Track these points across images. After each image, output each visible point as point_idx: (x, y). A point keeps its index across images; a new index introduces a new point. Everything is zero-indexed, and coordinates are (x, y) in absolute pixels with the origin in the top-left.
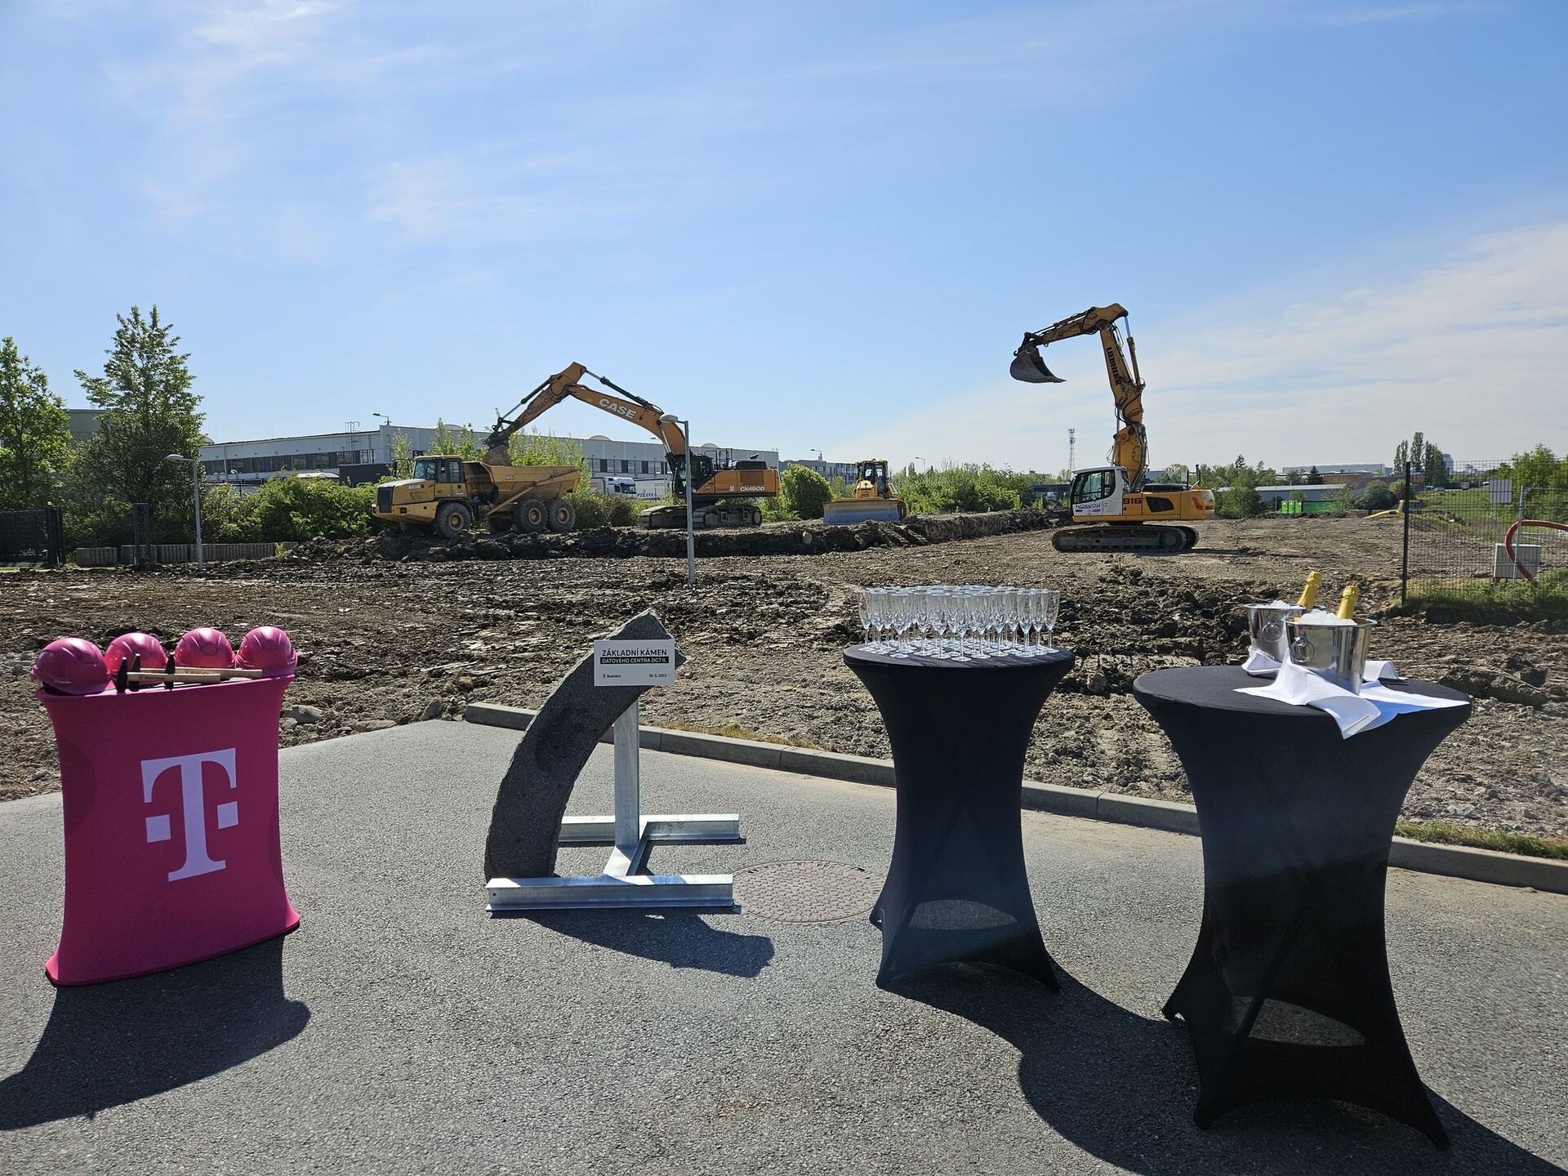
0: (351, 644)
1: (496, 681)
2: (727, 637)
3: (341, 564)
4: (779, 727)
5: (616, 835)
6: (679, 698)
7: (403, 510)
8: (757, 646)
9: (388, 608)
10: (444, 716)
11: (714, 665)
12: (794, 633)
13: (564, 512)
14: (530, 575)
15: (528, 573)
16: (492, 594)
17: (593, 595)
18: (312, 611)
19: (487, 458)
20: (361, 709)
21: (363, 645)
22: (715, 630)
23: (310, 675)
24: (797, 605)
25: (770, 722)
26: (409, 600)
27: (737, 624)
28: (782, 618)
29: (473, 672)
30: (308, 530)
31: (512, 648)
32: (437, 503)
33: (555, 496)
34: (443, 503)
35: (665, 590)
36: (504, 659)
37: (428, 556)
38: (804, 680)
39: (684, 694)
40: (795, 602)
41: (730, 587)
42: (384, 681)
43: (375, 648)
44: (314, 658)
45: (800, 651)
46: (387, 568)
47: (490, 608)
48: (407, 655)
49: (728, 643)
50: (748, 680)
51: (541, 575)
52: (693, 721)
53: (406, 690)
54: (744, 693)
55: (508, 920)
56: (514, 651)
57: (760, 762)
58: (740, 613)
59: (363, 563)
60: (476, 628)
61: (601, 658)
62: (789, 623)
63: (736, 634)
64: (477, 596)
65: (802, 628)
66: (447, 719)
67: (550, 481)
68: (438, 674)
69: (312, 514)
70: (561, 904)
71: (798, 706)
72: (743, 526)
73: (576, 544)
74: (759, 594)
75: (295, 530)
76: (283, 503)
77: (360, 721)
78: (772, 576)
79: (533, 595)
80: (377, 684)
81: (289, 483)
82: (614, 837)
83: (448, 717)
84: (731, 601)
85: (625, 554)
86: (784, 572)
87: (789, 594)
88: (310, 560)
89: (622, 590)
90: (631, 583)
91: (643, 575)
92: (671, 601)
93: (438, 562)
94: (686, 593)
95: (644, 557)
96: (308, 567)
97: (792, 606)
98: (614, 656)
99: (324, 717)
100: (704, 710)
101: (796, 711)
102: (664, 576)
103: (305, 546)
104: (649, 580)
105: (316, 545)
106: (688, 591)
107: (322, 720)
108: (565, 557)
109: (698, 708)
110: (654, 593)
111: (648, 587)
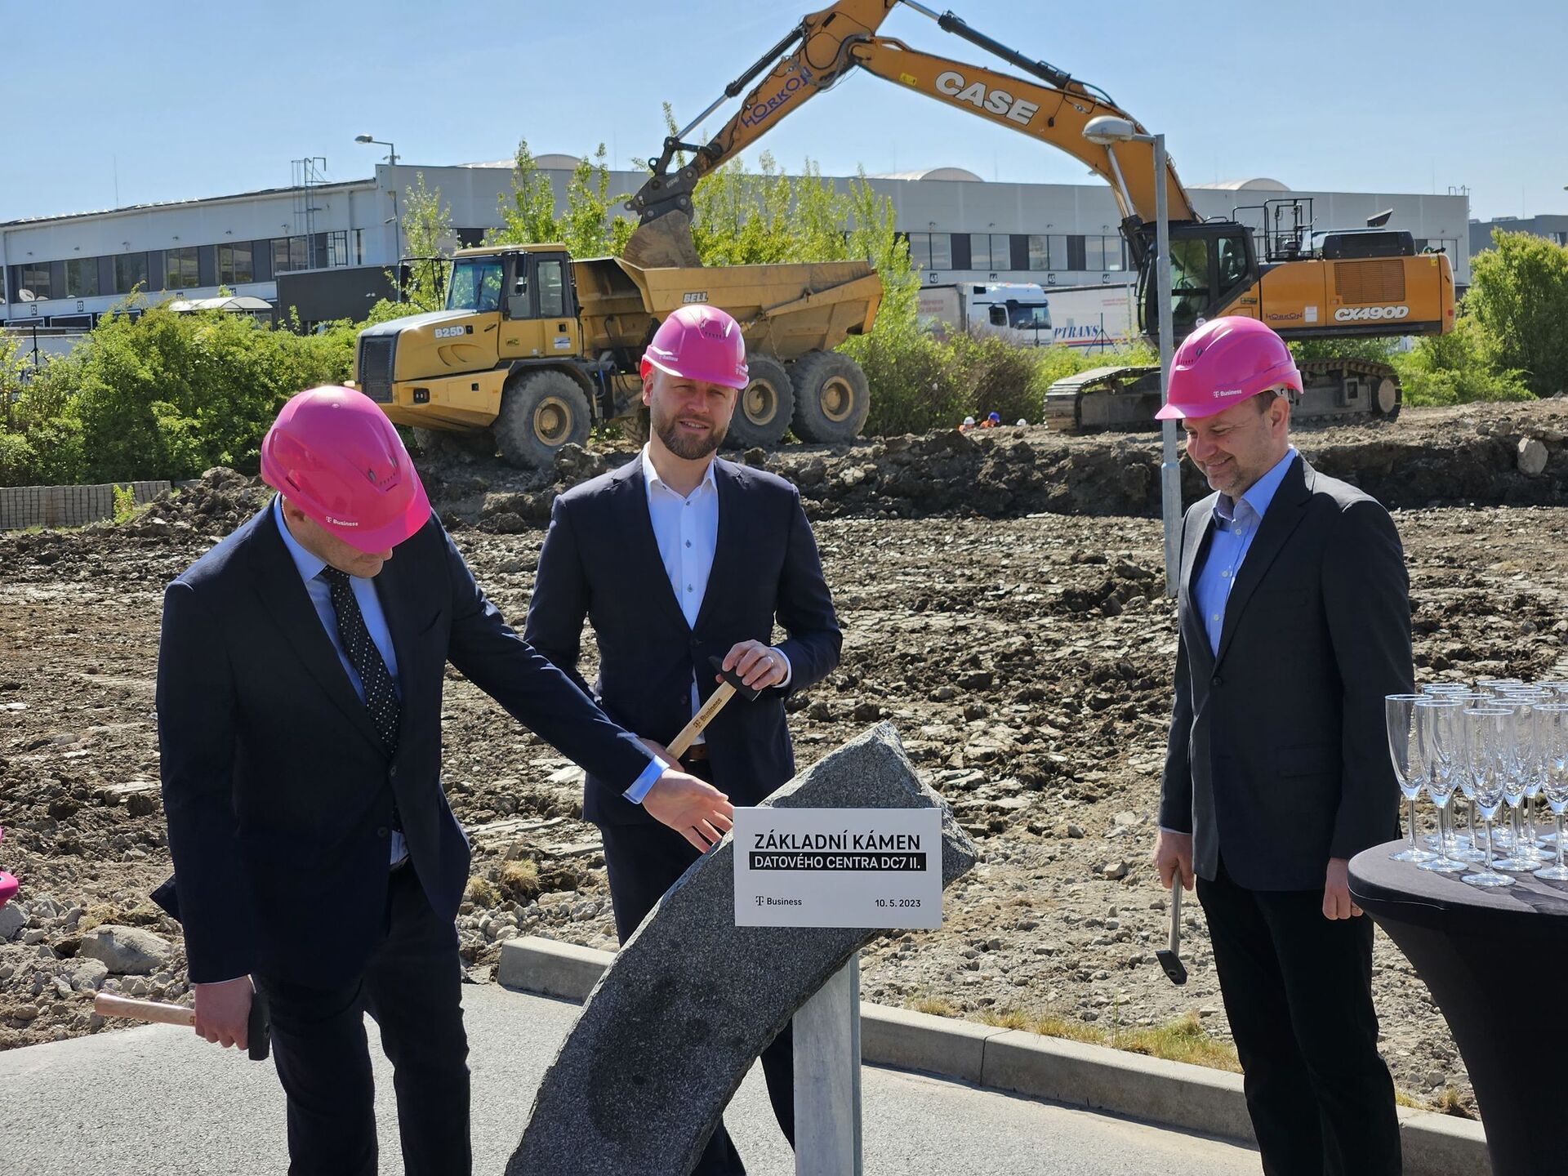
6: (1074, 936)
7: (421, 395)
13: (840, 388)
17: (895, 631)
19: (635, 246)
23: (154, 844)
30: (193, 450)
32: (503, 374)
33: (814, 342)
34: (520, 372)
35: (1096, 616)
37: (480, 518)
39: (1092, 924)
40: (1465, 654)
52: (1099, 1005)
61: (752, 855)
67: (802, 304)
69: (205, 407)
72: (1341, 421)
73: (868, 480)
75: (162, 449)
76: (135, 380)
81: (151, 326)
85: (1001, 508)
86: (1451, 560)
87: (1452, 627)
88: (194, 529)
89: (980, 614)
90: (1007, 593)
91: (1045, 570)
92: (1109, 647)
93: (502, 533)
94: (1153, 624)
95: (1054, 516)
96: (187, 550)
97: (1452, 667)
98: (784, 849)
99: (170, 958)
100: (1138, 973)
101: (1399, 984)
102: (1101, 573)
103: (184, 492)
104: (1059, 586)
105: (212, 490)
106: (1159, 618)
107: (165, 967)
108: (838, 515)
109: (1122, 966)
110: (1064, 625)
111: (1052, 606)
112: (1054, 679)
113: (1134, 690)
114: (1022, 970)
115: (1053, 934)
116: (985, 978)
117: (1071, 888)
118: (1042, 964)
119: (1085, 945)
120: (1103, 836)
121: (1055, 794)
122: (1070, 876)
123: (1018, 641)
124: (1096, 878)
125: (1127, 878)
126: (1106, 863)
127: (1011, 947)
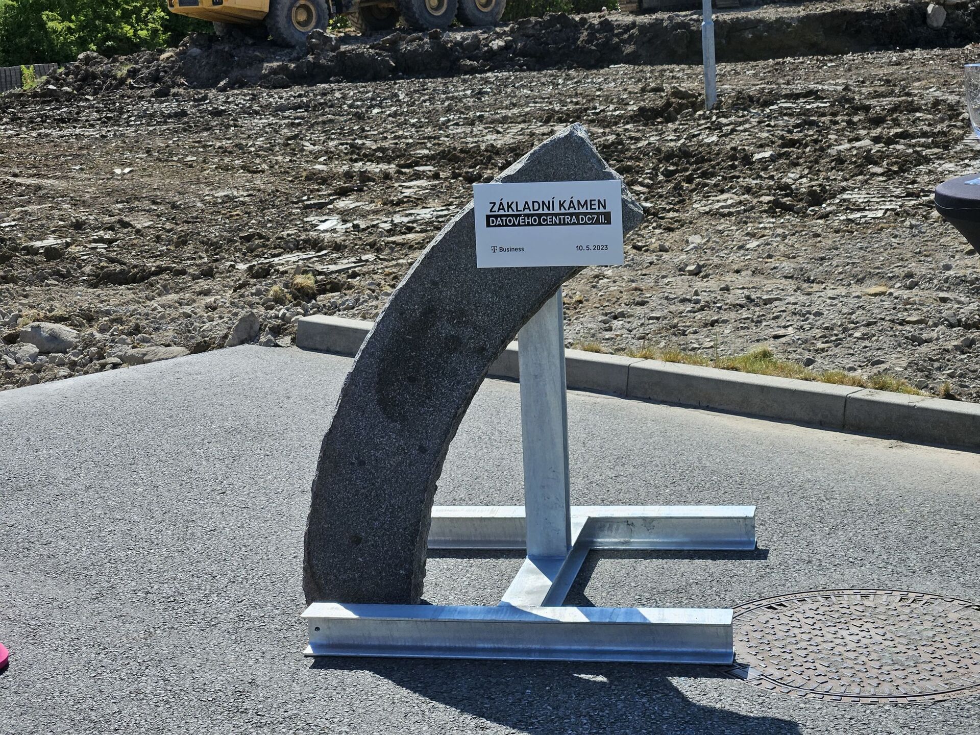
0: (131, 225)
1: (355, 281)
2: (769, 202)
3: (122, 96)
4: (853, 359)
5: (528, 540)
6: (673, 308)
7: (217, 0)
8: (825, 216)
9: (191, 166)
10: (263, 339)
11: (742, 252)
12: (898, 192)
14: (428, 104)
15: (425, 101)
16: (361, 138)
17: (532, 134)
18: (72, 175)
20: (137, 330)
21: (149, 227)
22: (748, 190)
23: (63, 276)
24: (906, 141)
25: (837, 350)
26: (224, 151)
27: (790, 177)
28: (876, 164)
29: (319, 267)
30: (71, 42)
31: (387, 226)
35: (661, 123)
36: (372, 245)
37: (260, 79)
38: (910, 275)
39: (684, 301)
40: (904, 135)
41: (782, 113)
42: (177, 284)
43: (169, 231)
44: (73, 249)
45: (907, 223)
46: (195, 100)
47: (356, 161)
48: (217, 242)
49: (771, 212)
50: (802, 278)
51: (446, 104)
52: (694, 349)
53: (210, 299)
54: (792, 299)
55: (339, 672)
56: (391, 232)
57: (806, 418)
58: (798, 158)
59: (158, 95)
60: (330, 195)
61: (488, 217)
62: (889, 174)
63: (786, 195)
64: (336, 142)
65: (913, 182)
66: (267, 344)
68: (263, 273)
69: (77, 15)
70: (430, 649)
71: (892, 321)
73: (507, 47)
74: (836, 123)
75: (50, 42)
77: (134, 347)
78: (864, 90)
79: (429, 138)
80: (166, 290)
82: (524, 543)
83: (269, 340)
84: (782, 137)
85: (593, 62)
86: (888, 81)
87: (893, 120)
88: (75, 92)
89: (585, 124)
90: (601, 111)
91: (625, 97)
92: (671, 140)
93: (275, 88)
94: (699, 125)
95: (627, 66)
96: (71, 104)
97: (897, 143)
98: (511, 212)
99: (79, 342)
100: (717, 329)
101: (889, 329)
102: (662, 97)
103: (66, 68)
104: (635, 106)
105: (85, 67)
106: (703, 122)
107: (76, 347)
108: (489, 70)
109: (706, 325)
110: (641, 128)
111: (631, 117)
112: (638, 159)
113: (691, 164)
114: (641, 330)
115: (659, 307)
116: (617, 336)
117: (666, 281)
118: (654, 326)
119: (681, 313)
120: (682, 250)
121: (647, 227)
122: (664, 273)
123: (612, 138)
124: (681, 275)
125: (701, 274)
126: (687, 265)
127: (632, 316)
